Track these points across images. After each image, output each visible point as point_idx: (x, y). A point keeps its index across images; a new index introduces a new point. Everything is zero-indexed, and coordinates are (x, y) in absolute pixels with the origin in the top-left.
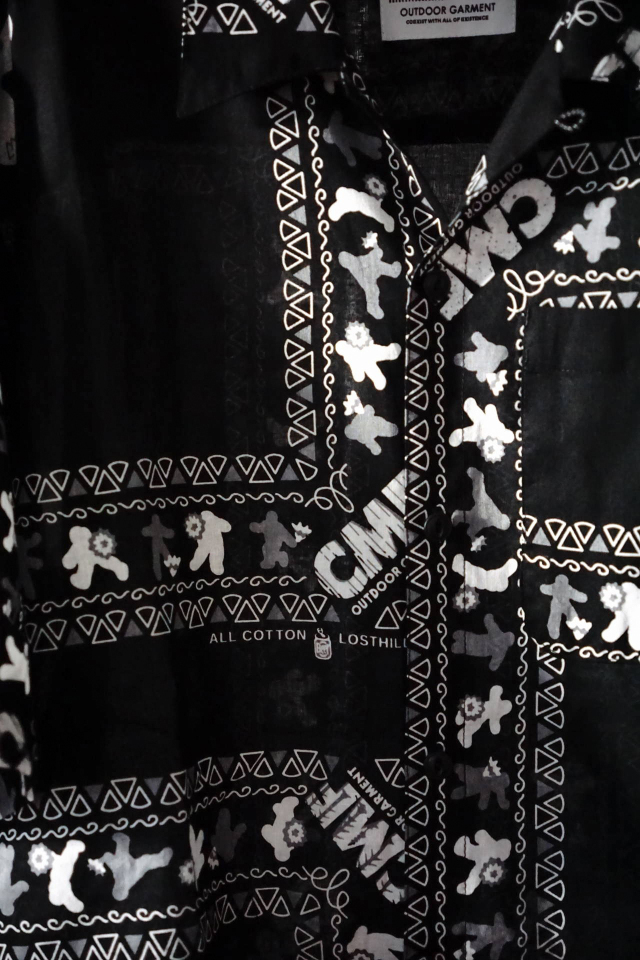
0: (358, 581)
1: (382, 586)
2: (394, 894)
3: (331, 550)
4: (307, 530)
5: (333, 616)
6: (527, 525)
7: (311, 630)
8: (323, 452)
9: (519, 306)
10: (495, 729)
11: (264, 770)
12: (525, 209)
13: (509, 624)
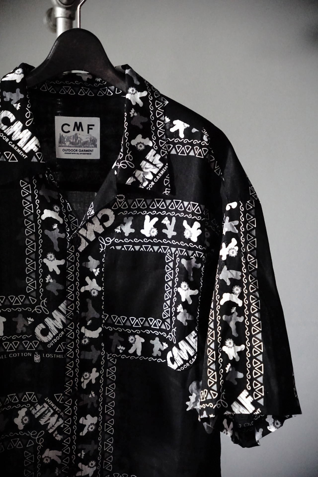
0: (50, 336)
1: (58, 338)
2: (59, 438)
3: (41, 326)
4: (32, 320)
5: (41, 348)
6: (105, 317)
7: (33, 353)
8: (38, 294)
9: (103, 248)
10: (94, 382)
11: (15, 400)
12: (105, 218)
13: (99, 348)
